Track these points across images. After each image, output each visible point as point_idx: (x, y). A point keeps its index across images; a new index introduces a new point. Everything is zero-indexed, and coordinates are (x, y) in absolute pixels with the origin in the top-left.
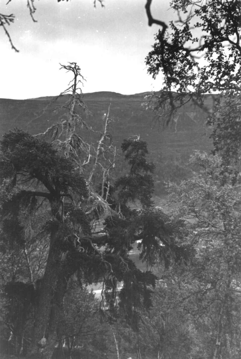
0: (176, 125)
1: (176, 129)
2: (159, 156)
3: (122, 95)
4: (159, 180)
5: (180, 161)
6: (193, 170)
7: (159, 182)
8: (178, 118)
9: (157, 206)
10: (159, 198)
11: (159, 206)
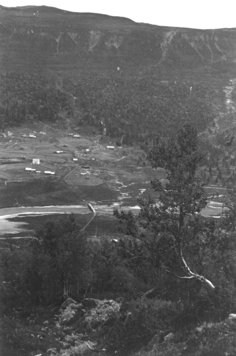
0: (58, 45)
1: (57, 49)
2: (42, 79)
3: (4, 7)
4: (42, 104)
5: (62, 86)
6: (74, 96)
7: (43, 106)
8: (59, 38)
9: (41, 131)
10: (43, 124)
11: (43, 132)
